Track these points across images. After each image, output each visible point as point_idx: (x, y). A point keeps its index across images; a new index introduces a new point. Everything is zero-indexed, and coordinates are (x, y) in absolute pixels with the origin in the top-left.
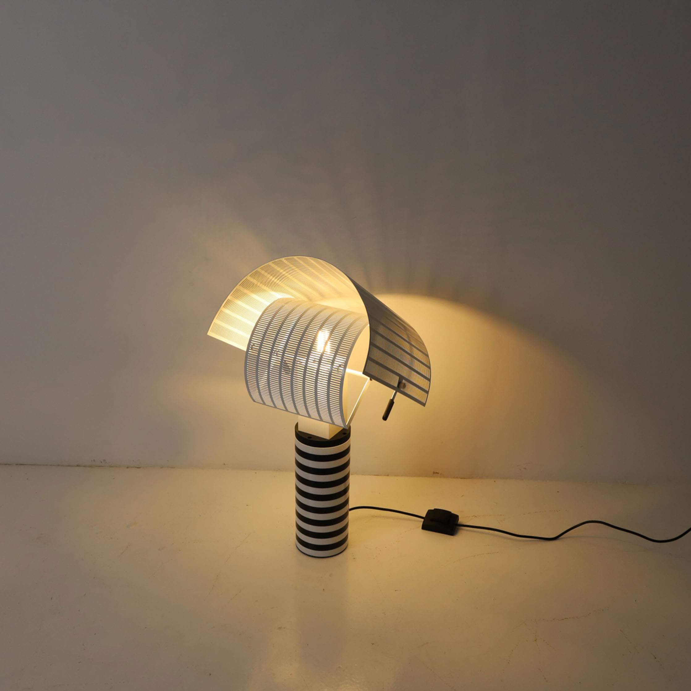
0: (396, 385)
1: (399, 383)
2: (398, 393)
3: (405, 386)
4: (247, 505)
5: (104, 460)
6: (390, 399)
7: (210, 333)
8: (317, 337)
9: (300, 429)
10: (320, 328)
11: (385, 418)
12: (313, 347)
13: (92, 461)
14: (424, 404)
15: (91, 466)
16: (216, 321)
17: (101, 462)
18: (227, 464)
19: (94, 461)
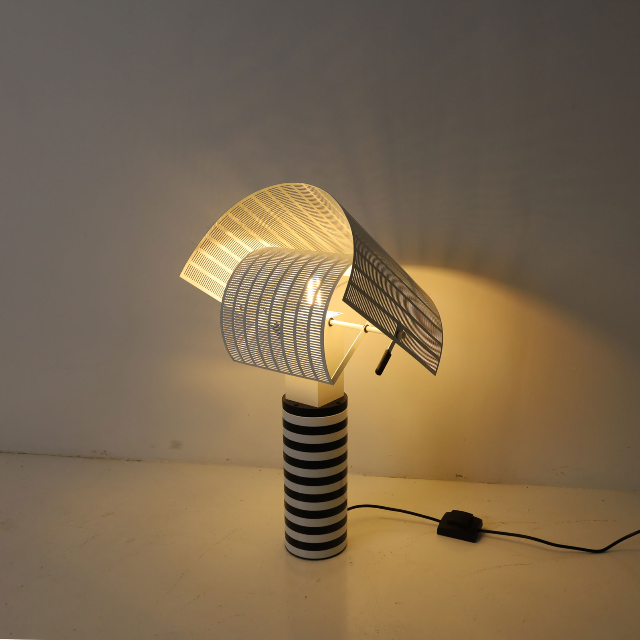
0: (393, 333)
1: (397, 332)
2: (396, 345)
3: (404, 336)
4: (241, 501)
5: (105, 451)
6: (386, 350)
7: (182, 276)
8: (307, 287)
9: (287, 398)
10: (311, 276)
11: (379, 372)
12: (303, 297)
13: (92, 452)
14: (434, 373)
15: (91, 458)
16: (190, 262)
17: (102, 453)
18: (230, 460)
19: (95, 451)
